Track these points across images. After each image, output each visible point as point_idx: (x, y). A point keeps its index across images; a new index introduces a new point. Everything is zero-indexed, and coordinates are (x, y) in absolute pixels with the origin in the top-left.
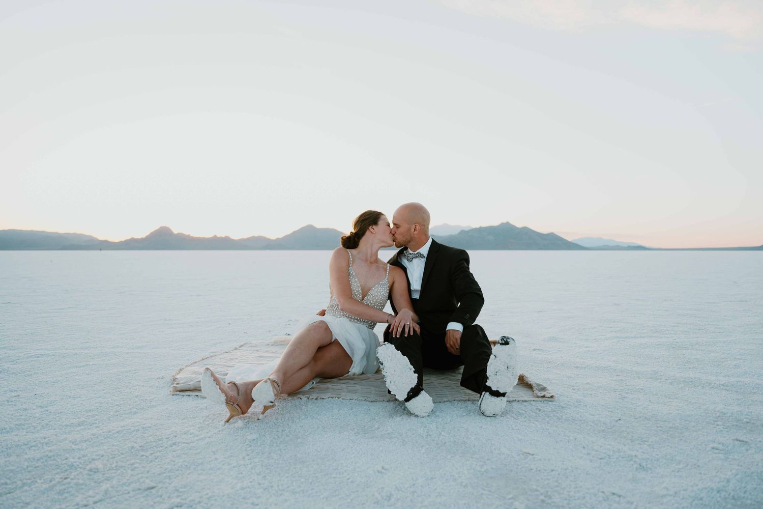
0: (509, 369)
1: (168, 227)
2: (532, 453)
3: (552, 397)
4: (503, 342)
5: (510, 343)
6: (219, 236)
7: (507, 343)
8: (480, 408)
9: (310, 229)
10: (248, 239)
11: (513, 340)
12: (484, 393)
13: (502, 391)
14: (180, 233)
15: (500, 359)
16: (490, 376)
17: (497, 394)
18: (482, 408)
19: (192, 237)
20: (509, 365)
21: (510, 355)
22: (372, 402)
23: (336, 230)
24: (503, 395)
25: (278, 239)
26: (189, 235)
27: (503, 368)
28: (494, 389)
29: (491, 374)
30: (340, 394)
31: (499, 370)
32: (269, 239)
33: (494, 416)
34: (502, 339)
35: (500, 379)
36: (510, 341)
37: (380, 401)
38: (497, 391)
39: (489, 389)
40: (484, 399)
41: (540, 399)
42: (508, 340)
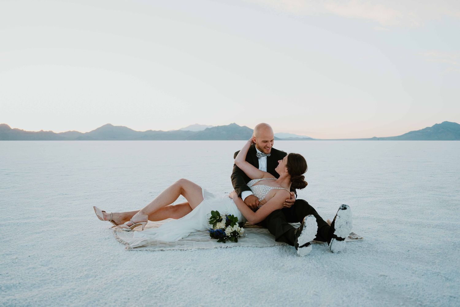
0: (347, 224)
1: (7, 125)
2: (386, 275)
3: (361, 238)
4: (343, 208)
5: (347, 208)
6: (44, 130)
7: (345, 209)
8: (330, 248)
9: (109, 126)
10: (65, 133)
11: (349, 206)
12: (332, 239)
13: (343, 237)
14: (16, 129)
15: (342, 218)
16: (336, 228)
17: (340, 239)
18: (332, 249)
19: (25, 131)
20: (348, 221)
21: (348, 215)
22: (261, 247)
23: (126, 127)
24: (343, 239)
25: (87, 133)
26: (23, 130)
27: (344, 223)
28: (338, 236)
29: (337, 227)
30: (240, 244)
31: (342, 225)
32: (81, 133)
33: (339, 252)
34: (343, 206)
35: (342, 230)
36: (348, 208)
37: (266, 247)
38: (341, 237)
39: (335, 237)
40: (333, 242)
41: (356, 240)
42: (346, 207)
